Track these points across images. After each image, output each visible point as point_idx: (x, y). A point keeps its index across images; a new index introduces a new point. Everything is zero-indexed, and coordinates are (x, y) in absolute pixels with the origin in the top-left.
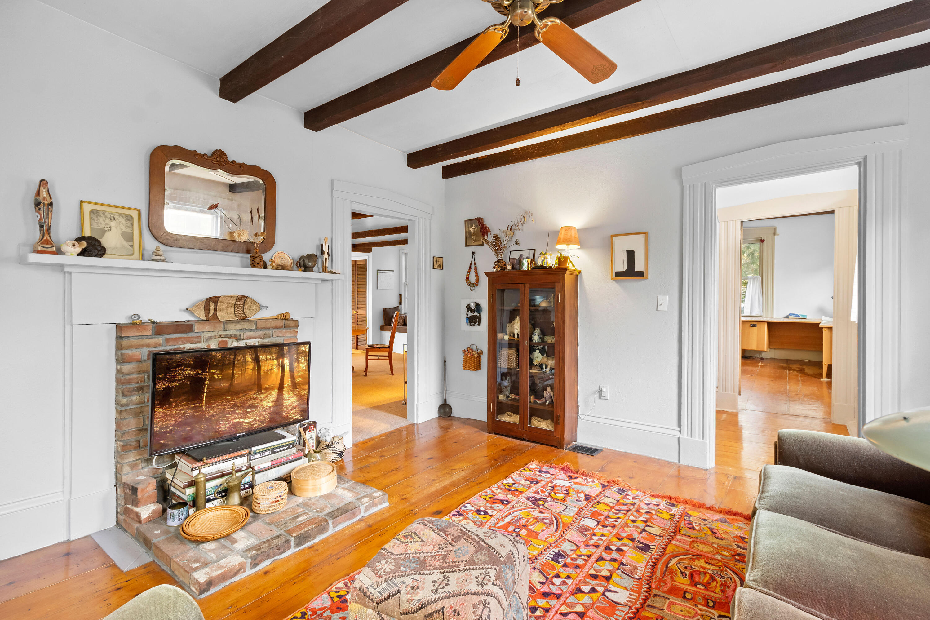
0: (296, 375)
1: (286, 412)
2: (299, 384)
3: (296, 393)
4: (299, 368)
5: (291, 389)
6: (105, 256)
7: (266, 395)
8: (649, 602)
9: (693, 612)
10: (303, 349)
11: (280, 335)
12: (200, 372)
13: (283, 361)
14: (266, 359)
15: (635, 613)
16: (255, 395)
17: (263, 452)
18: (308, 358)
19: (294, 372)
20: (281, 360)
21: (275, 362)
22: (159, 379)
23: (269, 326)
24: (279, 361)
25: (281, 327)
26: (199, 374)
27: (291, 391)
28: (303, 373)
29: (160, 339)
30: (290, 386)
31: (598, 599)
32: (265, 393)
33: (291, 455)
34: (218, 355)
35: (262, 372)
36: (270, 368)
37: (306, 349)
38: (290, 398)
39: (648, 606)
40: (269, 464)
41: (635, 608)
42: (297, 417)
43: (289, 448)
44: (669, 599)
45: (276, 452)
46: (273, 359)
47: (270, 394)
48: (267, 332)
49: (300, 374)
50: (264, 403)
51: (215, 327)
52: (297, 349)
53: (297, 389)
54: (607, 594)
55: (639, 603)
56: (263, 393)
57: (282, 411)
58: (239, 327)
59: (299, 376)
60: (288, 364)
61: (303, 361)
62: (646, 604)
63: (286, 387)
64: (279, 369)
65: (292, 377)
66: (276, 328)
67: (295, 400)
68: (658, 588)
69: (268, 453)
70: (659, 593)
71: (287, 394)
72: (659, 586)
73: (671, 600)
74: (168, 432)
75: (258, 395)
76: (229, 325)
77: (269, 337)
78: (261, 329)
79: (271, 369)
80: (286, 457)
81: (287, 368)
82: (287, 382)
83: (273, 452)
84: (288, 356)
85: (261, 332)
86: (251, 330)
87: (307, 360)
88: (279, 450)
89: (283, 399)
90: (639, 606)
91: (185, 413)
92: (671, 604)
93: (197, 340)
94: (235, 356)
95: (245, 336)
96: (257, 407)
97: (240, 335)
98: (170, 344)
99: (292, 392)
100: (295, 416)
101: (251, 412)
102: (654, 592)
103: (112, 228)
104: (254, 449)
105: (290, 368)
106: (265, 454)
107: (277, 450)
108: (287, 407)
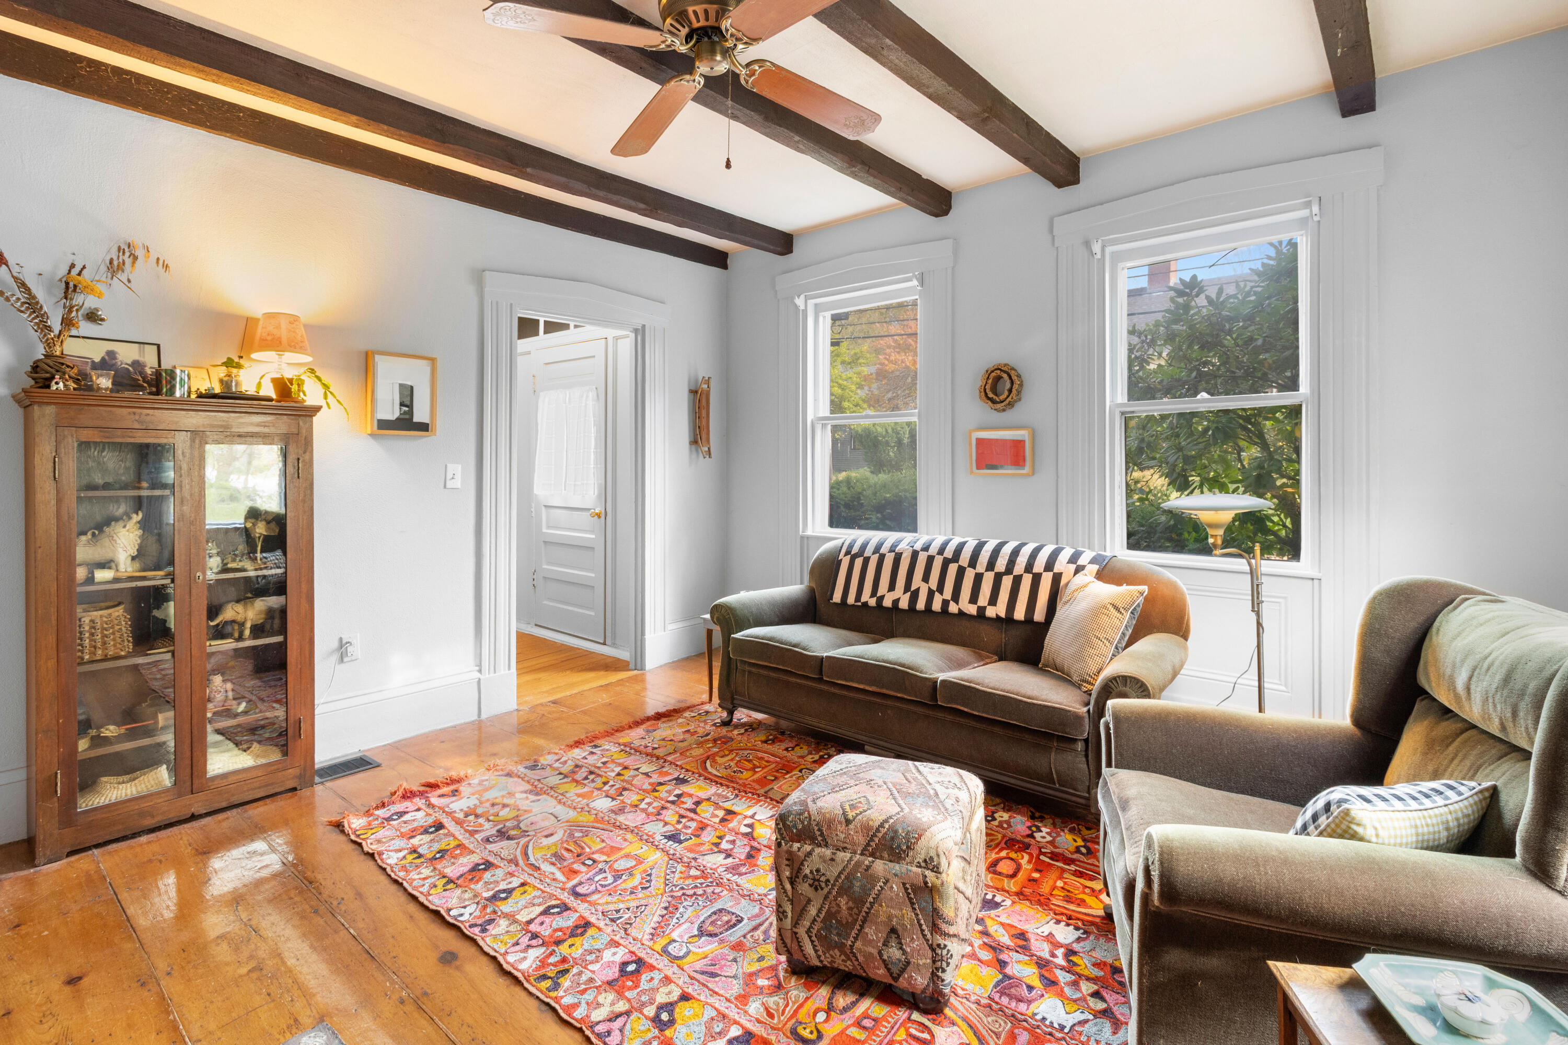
70: (762, 790)
72: (753, 788)
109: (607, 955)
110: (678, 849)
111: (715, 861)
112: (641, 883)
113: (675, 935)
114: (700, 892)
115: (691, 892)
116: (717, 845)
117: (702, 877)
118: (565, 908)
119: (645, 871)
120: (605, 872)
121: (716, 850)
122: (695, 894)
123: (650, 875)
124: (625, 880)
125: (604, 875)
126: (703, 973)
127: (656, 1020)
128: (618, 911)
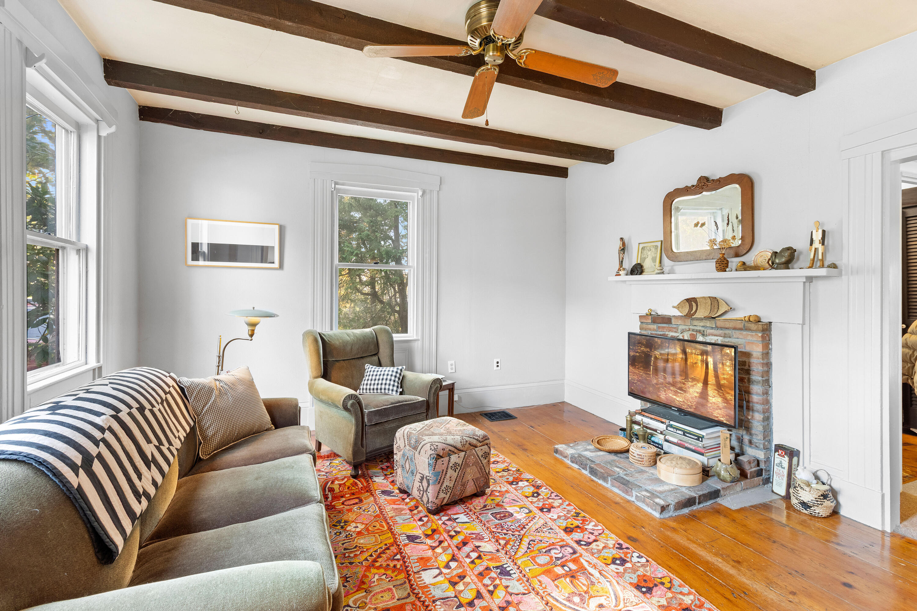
0: (721, 376)
1: (711, 408)
2: (724, 386)
3: (721, 394)
4: (723, 370)
5: (715, 388)
6: (644, 273)
7: (692, 384)
8: (407, 585)
9: (373, 602)
10: (728, 351)
11: (741, 337)
12: (649, 350)
13: (707, 359)
14: (692, 353)
15: (408, 571)
16: (683, 381)
17: (677, 429)
18: (733, 362)
19: (719, 372)
20: (705, 357)
21: (700, 357)
22: (631, 349)
23: (727, 326)
24: (703, 358)
25: (741, 329)
26: (648, 352)
27: (715, 389)
28: (728, 377)
29: (654, 326)
30: (714, 385)
31: (437, 562)
32: (692, 382)
33: (695, 446)
34: (659, 341)
35: (688, 363)
36: (695, 361)
37: (731, 353)
38: (714, 396)
39: (405, 582)
40: (675, 440)
41: (411, 574)
42: (722, 419)
43: (698, 439)
44: (398, 600)
45: (686, 436)
46: (698, 355)
47: (695, 384)
48: (727, 332)
49: (725, 376)
50: (691, 390)
51: (684, 322)
52: (721, 351)
53: (722, 390)
54: (437, 571)
55: (412, 580)
56: (689, 381)
57: (707, 406)
58: (702, 324)
59: (724, 379)
60: (712, 363)
61: (728, 364)
62: (407, 582)
63: (711, 385)
64: (703, 365)
65: (717, 376)
66: (735, 329)
67: (720, 401)
68: (413, 604)
69: (680, 432)
70: (408, 600)
71: (711, 391)
72: (414, 606)
73: (395, 600)
74: (634, 383)
75: (685, 381)
76: (694, 322)
77: (730, 337)
78: (722, 328)
79: (696, 363)
80: (691, 444)
81: (711, 366)
82: (712, 380)
83: (684, 435)
84: (711, 355)
85: (721, 331)
86: (712, 328)
87: (732, 364)
88: (689, 435)
89: (708, 395)
90: (411, 578)
91: (642, 375)
92: (393, 598)
93: (675, 330)
94: (669, 344)
95: (707, 333)
96: (685, 391)
97: (704, 331)
98: (660, 330)
99: (716, 392)
100: (720, 417)
101: (681, 393)
102: (412, 598)
103: (649, 256)
104: (672, 423)
105: (714, 367)
106: (678, 432)
107: (688, 435)
108: (711, 403)
109: (555, 517)
110: (505, 560)
111: (487, 547)
112: (535, 545)
113: (525, 515)
114: (505, 531)
115: (510, 532)
116: (479, 557)
117: (500, 538)
118: (578, 542)
119: (531, 552)
120: (556, 558)
121: (482, 554)
122: (507, 531)
123: (528, 548)
124: (544, 548)
125: (557, 556)
126: (517, 501)
127: (539, 494)
128: (549, 533)
